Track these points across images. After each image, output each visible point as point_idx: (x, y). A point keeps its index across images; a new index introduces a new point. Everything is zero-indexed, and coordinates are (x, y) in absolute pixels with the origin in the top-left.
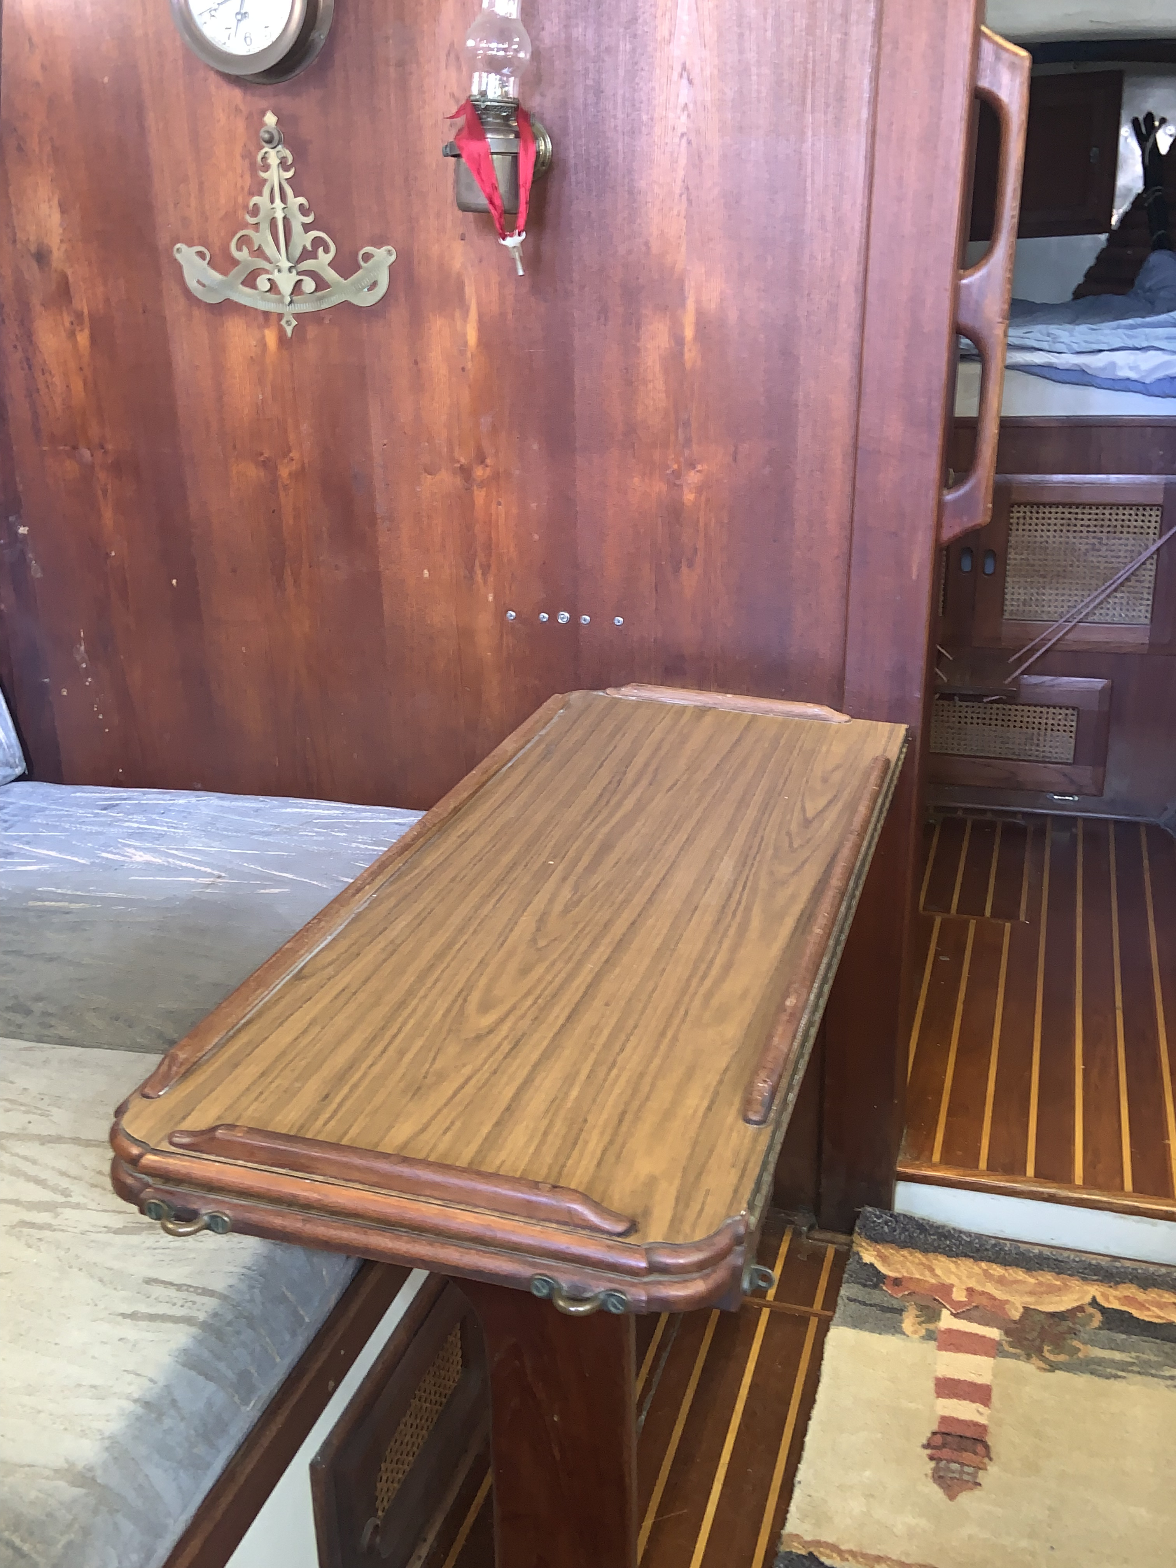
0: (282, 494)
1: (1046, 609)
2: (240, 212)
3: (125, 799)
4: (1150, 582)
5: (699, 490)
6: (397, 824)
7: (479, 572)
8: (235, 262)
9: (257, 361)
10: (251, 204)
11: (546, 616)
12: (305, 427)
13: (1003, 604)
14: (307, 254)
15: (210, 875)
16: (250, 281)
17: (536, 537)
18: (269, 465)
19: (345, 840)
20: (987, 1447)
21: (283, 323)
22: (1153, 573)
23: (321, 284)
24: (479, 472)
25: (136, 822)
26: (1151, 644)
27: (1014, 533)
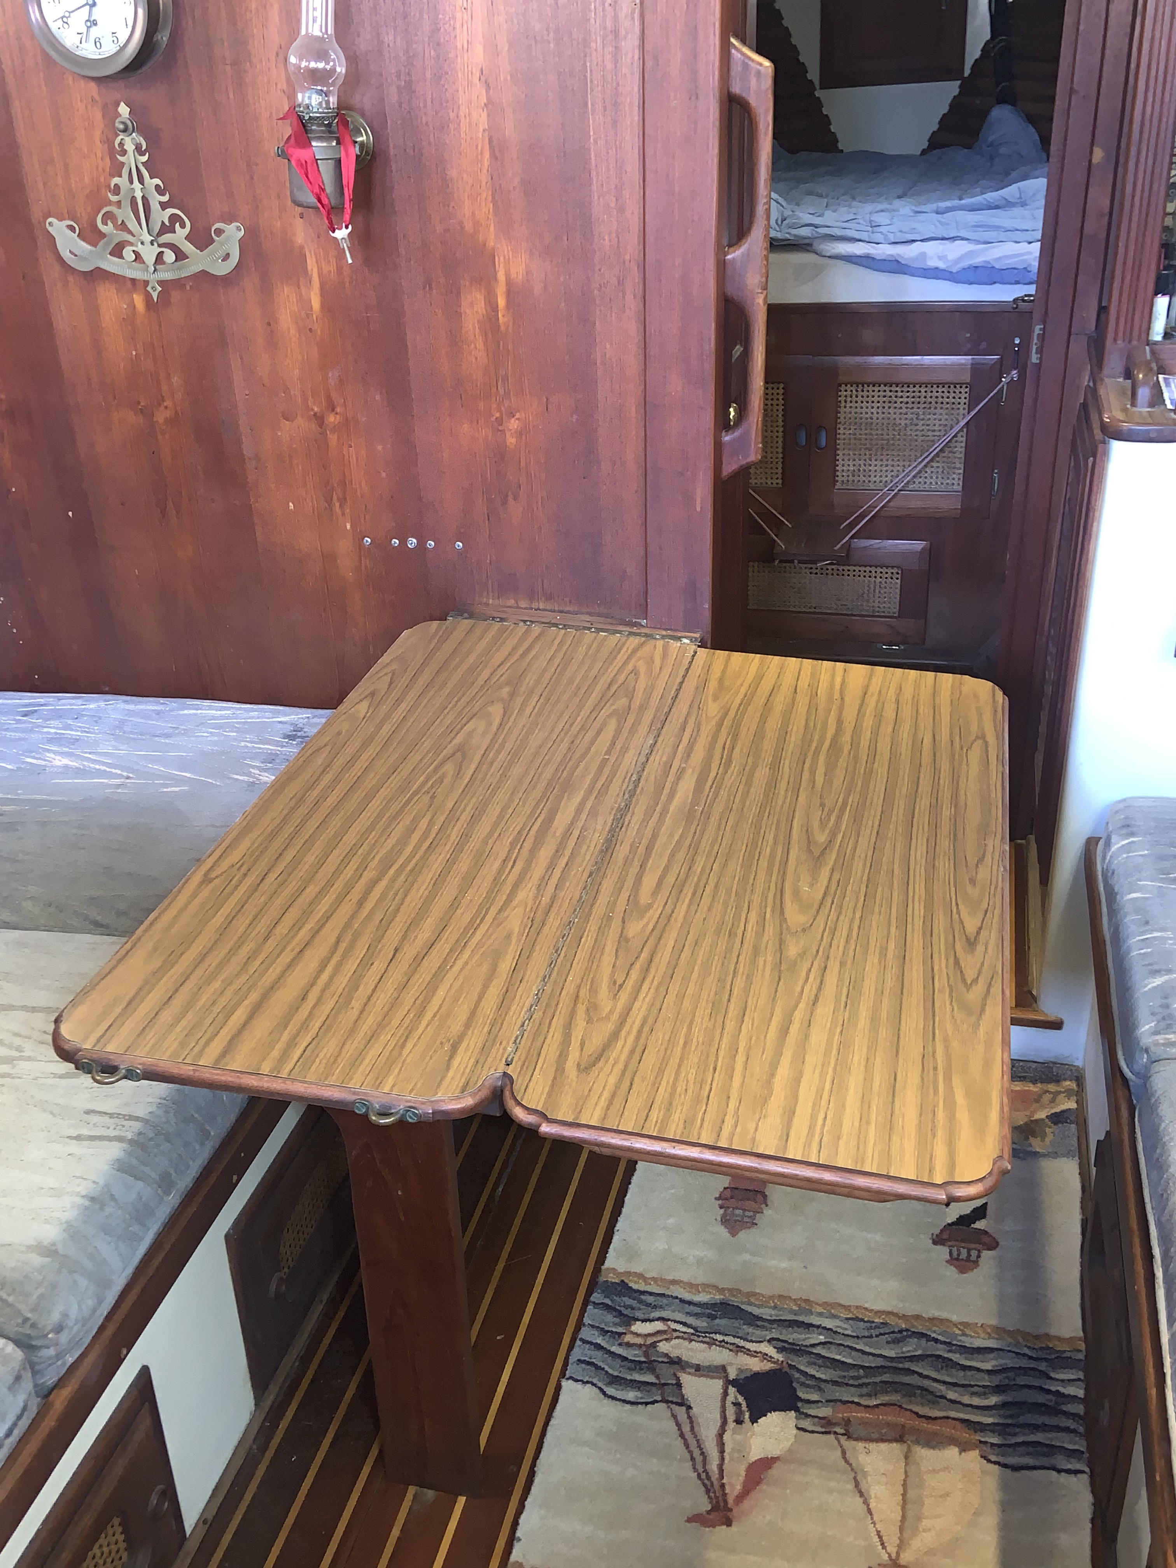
0: (160, 437)
1: (873, 479)
2: (103, 190)
3: (42, 705)
4: (961, 453)
5: (520, 434)
6: (280, 722)
7: (337, 504)
8: (102, 235)
9: (129, 320)
10: (112, 186)
11: (397, 541)
12: (175, 380)
13: (836, 476)
14: (166, 229)
15: (120, 776)
16: (117, 251)
17: (384, 475)
18: (147, 413)
19: (235, 740)
20: (765, 1197)
21: (149, 288)
22: (963, 445)
23: (180, 255)
24: (332, 419)
25: (53, 728)
26: (963, 509)
27: (842, 410)
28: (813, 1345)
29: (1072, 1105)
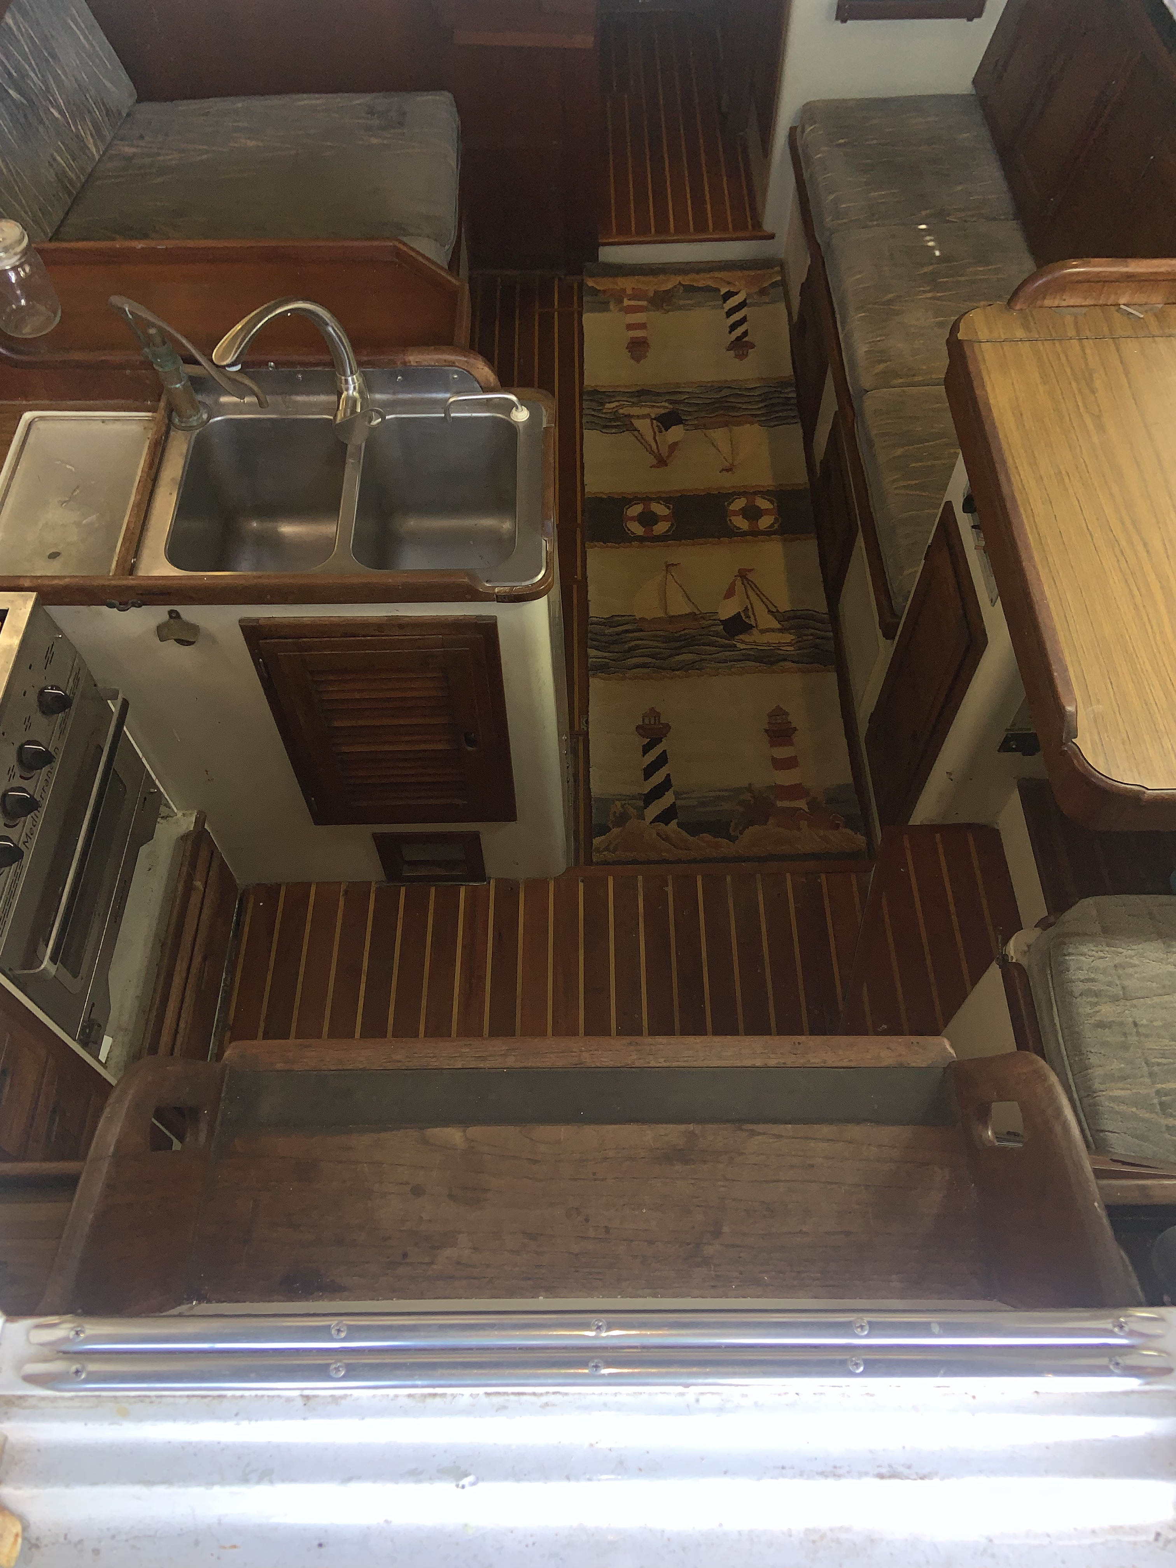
19: (340, 118)
20: (648, 344)
25: (228, 122)
28: (685, 399)
29: (779, 278)
